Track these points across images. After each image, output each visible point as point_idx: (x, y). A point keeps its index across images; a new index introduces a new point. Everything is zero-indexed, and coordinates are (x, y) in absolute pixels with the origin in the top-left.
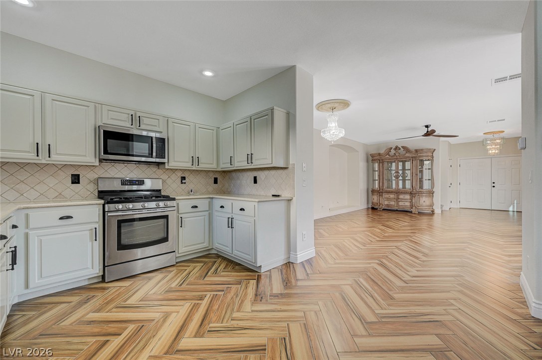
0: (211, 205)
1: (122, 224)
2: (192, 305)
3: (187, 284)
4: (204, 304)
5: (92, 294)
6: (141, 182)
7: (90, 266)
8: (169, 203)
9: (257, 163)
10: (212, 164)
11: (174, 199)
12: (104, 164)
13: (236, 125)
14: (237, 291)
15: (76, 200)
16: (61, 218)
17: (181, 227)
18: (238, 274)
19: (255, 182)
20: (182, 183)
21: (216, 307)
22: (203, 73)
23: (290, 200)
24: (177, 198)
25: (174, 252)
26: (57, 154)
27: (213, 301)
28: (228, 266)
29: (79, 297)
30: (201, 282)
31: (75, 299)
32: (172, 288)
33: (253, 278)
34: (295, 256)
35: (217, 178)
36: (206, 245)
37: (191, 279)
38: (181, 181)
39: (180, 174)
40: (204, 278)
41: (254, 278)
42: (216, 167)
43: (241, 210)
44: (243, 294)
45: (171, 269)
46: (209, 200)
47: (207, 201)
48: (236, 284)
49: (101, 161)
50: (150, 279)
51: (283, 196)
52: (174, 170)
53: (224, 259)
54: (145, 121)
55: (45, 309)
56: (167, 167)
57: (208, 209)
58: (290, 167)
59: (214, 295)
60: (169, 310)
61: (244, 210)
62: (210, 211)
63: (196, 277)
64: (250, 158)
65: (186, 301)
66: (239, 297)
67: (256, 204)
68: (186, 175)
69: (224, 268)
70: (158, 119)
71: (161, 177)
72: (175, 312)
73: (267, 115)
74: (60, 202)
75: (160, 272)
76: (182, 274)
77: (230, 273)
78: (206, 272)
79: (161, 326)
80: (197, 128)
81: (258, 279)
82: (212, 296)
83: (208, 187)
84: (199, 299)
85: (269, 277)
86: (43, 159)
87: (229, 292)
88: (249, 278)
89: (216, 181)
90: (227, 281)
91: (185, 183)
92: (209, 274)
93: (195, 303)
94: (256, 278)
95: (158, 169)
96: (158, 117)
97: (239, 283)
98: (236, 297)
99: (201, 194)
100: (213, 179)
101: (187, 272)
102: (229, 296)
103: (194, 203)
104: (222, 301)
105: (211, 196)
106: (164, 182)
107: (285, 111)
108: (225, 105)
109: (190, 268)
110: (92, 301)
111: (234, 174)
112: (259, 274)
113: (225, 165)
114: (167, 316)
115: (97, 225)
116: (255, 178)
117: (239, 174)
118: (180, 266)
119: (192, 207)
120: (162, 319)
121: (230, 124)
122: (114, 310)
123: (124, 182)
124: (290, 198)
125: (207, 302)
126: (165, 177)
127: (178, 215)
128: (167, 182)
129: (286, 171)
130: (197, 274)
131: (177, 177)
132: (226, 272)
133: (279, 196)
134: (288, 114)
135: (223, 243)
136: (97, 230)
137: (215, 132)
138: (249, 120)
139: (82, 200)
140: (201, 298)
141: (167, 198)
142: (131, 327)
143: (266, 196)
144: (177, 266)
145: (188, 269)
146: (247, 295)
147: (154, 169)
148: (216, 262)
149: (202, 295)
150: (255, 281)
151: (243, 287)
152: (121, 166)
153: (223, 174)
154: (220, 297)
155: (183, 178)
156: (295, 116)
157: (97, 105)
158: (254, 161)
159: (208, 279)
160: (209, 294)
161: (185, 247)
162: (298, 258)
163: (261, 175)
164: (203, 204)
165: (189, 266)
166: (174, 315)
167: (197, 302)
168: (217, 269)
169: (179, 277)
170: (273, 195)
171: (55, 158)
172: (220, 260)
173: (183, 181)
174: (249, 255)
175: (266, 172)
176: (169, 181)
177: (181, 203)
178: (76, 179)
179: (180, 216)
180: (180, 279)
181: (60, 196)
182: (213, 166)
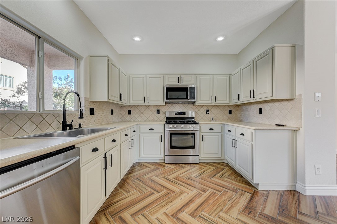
0: (223, 129)
1: (172, 135)
2: (197, 193)
3: (200, 178)
4: (205, 195)
5: (159, 167)
6: (184, 113)
7: (159, 153)
8: (195, 126)
9: (259, 97)
10: (226, 100)
11: (198, 124)
12: (168, 104)
13: (243, 70)
14: (231, 197)
15: (158, 122)
16: (150, 129)
17: (203, 141)
18: (238, 183)
19: (261, 112)
20: (207, 114)
21: (211, 201)
22: (217, 40)
23: (296, 131)
24: (200, 123)
25: (199, 155)
26: (151, 101)
27: (211, 196)
28: (232, 175)
29: (154, 167)
30: (209, 180)
31: (153, 167)
32: (191, 177)
33: (249, 192)
34: (304, 187)
35: (231, 110)
36: (219, 155)
37: (204, 175)
38: (206, 113)
39: (205, 108)
40: (212, 178)
41: (251, 192)
42: (229, 103)
43: (241, 134)
44: (235, 201)
45: (195, 165)
46: (222, 125)
47: (220, 126)
48: (233, 191)
49: (166, 103)
50: (183, 167)
51: (288, 125)
52: (202, 106)
53: (231, 168)
54: (184, 79)
55: (143, 168)
56: (196, 104)
57: (221, 132)
58: (297, 98)
59: (213, 192)
60: (184, 190)
61: (244, 135)
62: (222, 133)
63: (207, 175)
64: (252, 93)
65: (195, 189)
66: (231, 202)
67: (253, 131)
68: (209, 108)
69: (229, 176)
70: (192, 77)
71: (195, 110)
72: (186, 193)
73: (268, 54)
74: (153, 122)
75: (189, 165)
76: (200, 170)
77: (231, 181)
78: (215, 174)
79: (177, 198)
80: (215, 77)
81: (253, 194)
82: (212, 192)
83: (224, 116)
84: (203, 190)
85: (266, 196)
86: (146, 104)
87: (225, 195)
88: (245, 190)
89: (230, 112)
90: (226, 186)
91: (208, 114)
92: (216, 176)
93: (200, 193)
94: (252, 193)
95: (193, 105)
96: (191, 76)
97: (235, 191)
98: (229, 201)
99: (219, 121)
100: (228, 111)
101: (204, 170)
102: (224, 198)
103: (211, 127)
104: (217, 199)
105: (223, 123)
106: (196, 113)
107: (290, 45)
108: (237, 57)
109: (196, 168)
110: (157, 171)
111: (244, 107)
112: (256, 190)
113: (235, 101)
114: (182, 193)
115: (162, 134)
116: (261, 110)
117: (247, 107)
118: (201, 165)
119: (210, 129)
120: (179, 194)
121: (238, 70)
122: (162, 178)
123: (177, 113)
124: (296, 129)
125: (207, 195)
126: (197, 110)
127: (200, 133)
128: (198, 113)
129: (291, 102)
130: (209, 174)
131: (203, 111)
132: (229, 178)
133: (282, 125)
134: (294, 47)
135: (230, 157)
136: (162, 136)
137: (228, 78)
138: (252, 63)
139: (160, 122)
140: (204, 191)
141: (195, 123)
142: (165, 191)
143: (270, 125)
144: (200, 165)
145: (205, 169)
146: (238, 203)
147: (191, 105)
148: (224, 169)
149: (205, 189)
150: (250, 195)
151: (238, 196)
152: (175, 105)
153: (236, 107)
154: (217, 196)
155: (208, 111)
156: (302, 47)
157: (164, 75)
158: (255, 96)
159: (214, 180)
160: (210, 190)
161: (205, 154)
162: (307, 190)
163: (265, 107)
164: (217, 128)
165: (206, 167)
166: (186, 194)
167: (201, 192)
168: (223, 175)
169: (198, 172)
170: (277, 125)
171: (150, 103)
172: (228, 168)
173: (207, 113)
174: (248, 172)
175: (271, 104)
176: (199, 113)
177: (203, 126)
178: (158, 112)
179: (202, 134)
180: (198, 173)
181: (153, 120)
182: (227, 102)
